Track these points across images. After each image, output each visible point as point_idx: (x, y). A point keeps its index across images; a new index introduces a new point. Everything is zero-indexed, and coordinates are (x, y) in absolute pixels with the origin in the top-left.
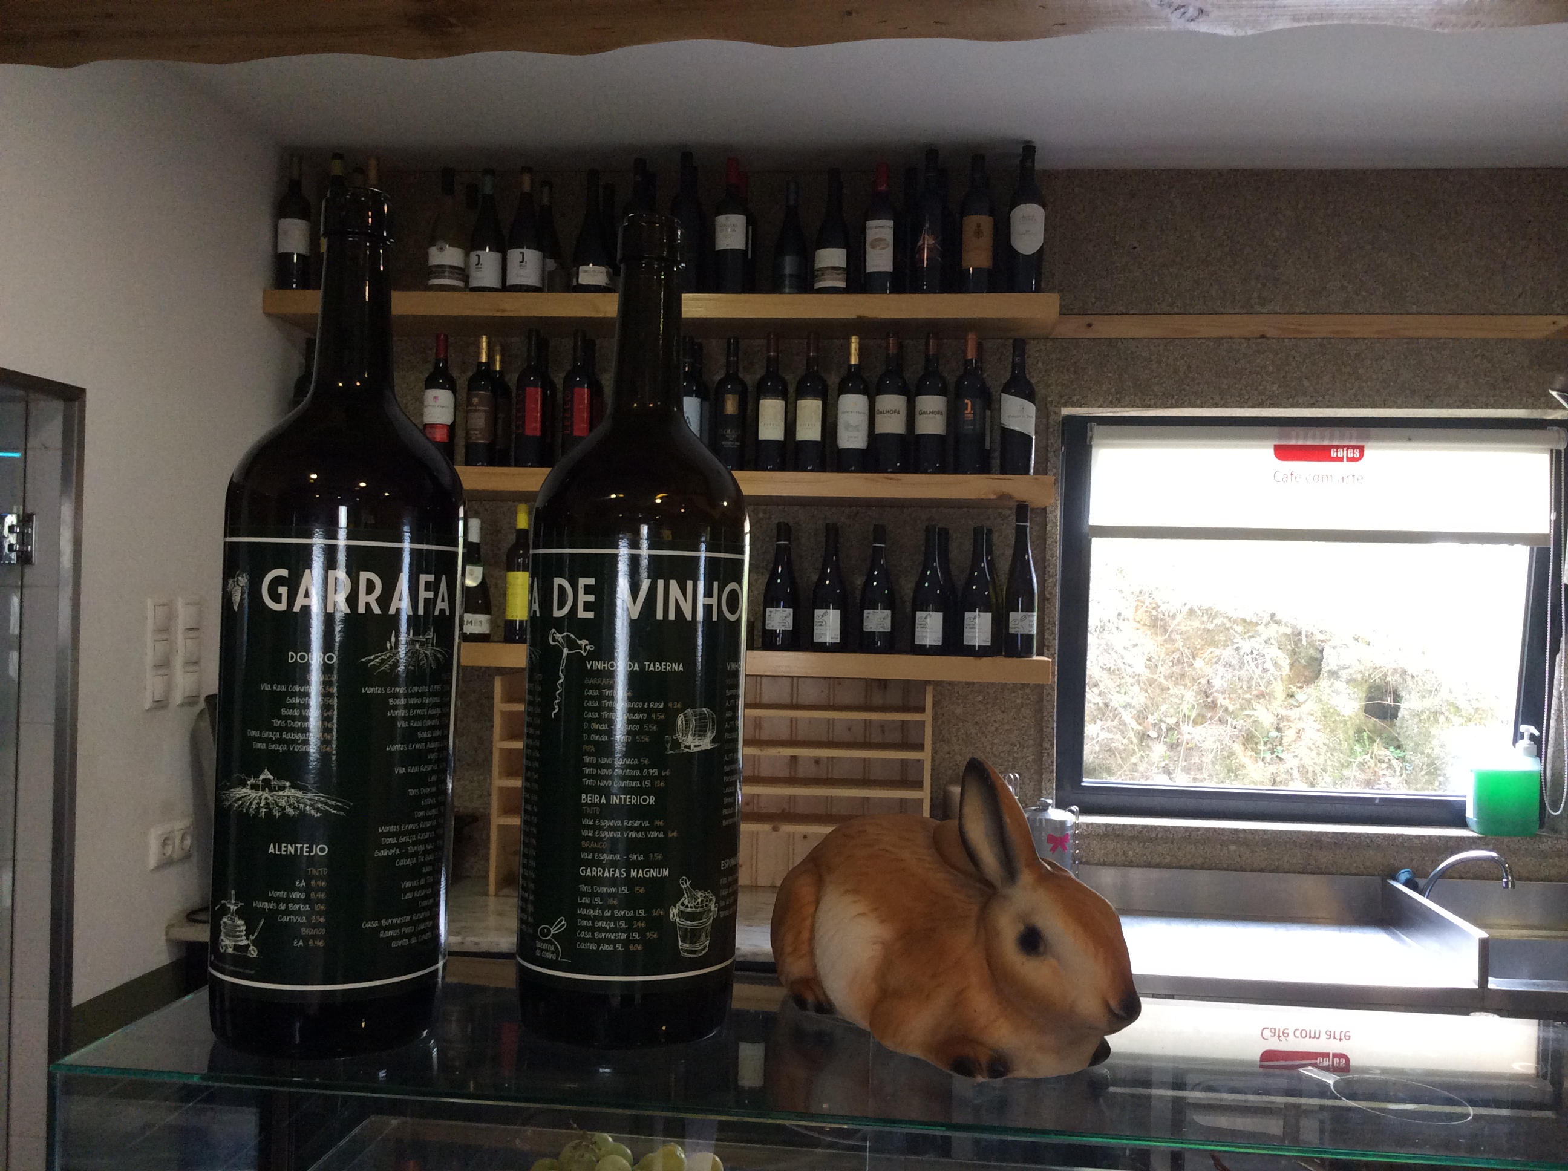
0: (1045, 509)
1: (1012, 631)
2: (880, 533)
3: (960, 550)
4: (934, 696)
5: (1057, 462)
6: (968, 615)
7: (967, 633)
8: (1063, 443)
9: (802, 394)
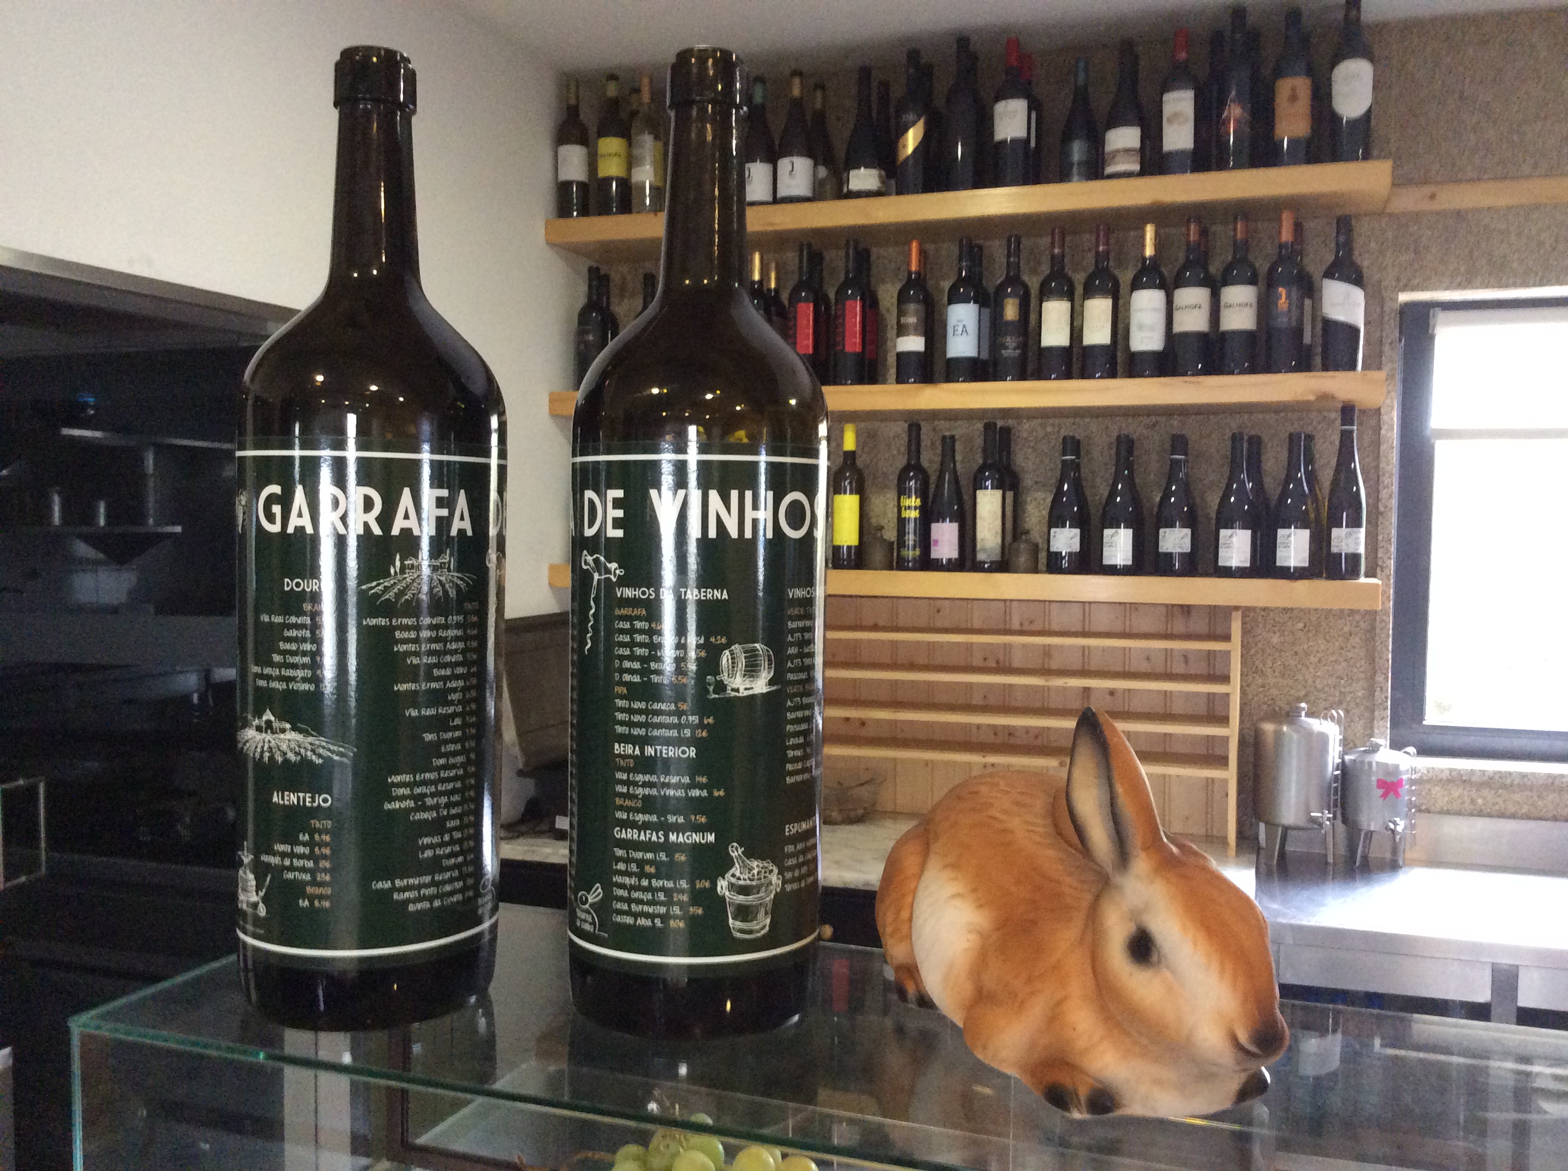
0: (1378, 411)
1: (1334, 550)
2: (1179, 443)
3: (1274, 461)
4: (1244, 623)
5: (1393, 357)
6: (1281, 533)
7: (1280, 553)
8: (1401, 332)
9: (1090, 292)
